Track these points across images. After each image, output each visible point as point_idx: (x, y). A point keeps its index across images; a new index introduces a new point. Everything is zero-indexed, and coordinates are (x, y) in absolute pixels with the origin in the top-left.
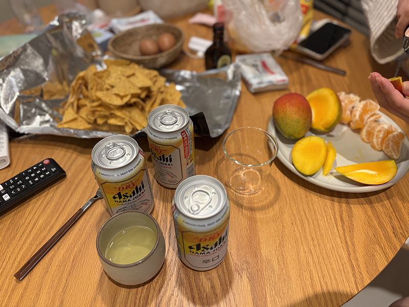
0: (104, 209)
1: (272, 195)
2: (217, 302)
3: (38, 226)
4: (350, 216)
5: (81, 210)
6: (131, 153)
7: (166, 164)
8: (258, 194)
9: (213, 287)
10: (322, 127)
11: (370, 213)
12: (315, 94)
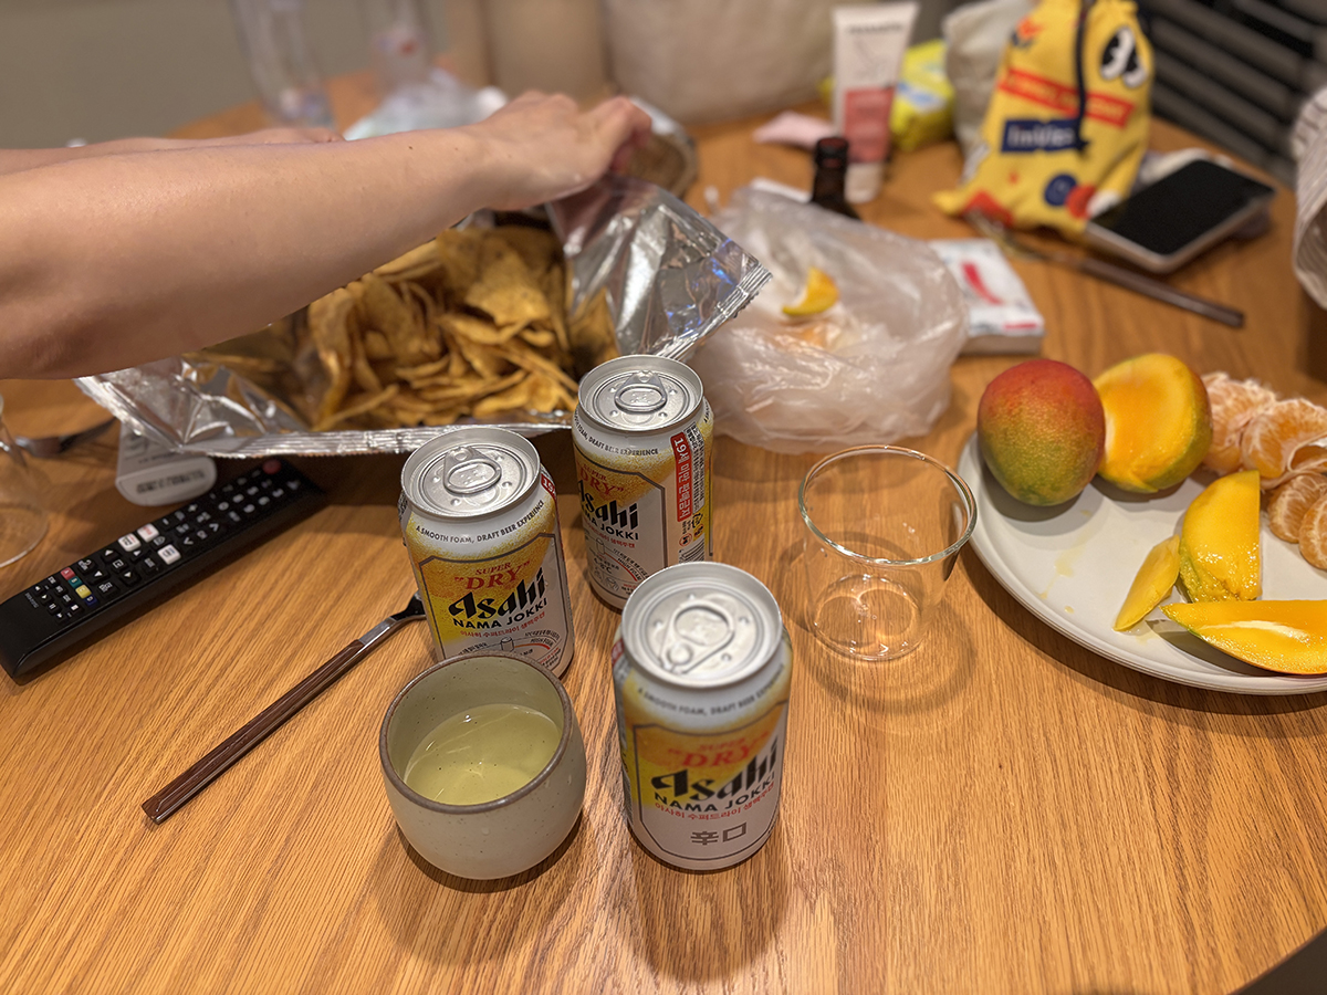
0: (426, 652)
1: (947, 673)
2: (725, 973)
3: (231, 676)
4: (1203, 769)
5: (357, 644)
6: (516, 481)
7: (618, 533)
8: (900, 663)
9: (718, 925)
10: (1138, 475)
11: (1273, 767)
12: (1123, 370)
